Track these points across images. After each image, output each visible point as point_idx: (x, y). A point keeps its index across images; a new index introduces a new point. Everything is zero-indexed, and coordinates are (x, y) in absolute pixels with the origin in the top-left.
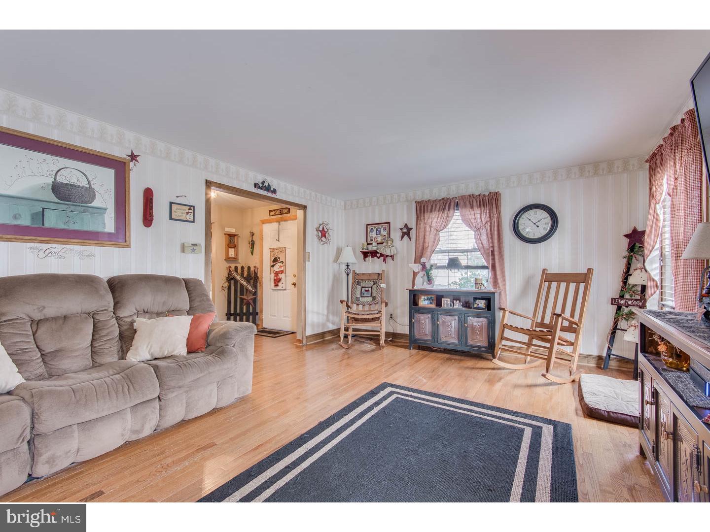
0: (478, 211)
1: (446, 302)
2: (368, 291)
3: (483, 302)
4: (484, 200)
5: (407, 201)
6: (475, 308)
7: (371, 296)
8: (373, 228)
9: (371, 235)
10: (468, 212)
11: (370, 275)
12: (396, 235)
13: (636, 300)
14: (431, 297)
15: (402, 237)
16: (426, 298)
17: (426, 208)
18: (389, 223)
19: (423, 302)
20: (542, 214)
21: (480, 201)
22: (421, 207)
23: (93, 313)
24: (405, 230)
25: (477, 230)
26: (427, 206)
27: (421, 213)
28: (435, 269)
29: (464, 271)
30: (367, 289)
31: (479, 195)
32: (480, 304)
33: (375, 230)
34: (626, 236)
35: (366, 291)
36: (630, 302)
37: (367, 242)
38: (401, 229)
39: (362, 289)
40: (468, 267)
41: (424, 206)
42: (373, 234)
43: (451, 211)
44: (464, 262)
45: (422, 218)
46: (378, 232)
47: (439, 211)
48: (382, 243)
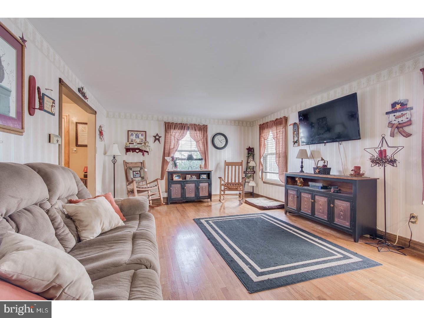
0: (198, 132)
1: (188, 177)
2: (138, 173)
3: (205, 175)
4: (201, 128)
5: (158, 120)
6: (201, 179)
7: (140, 177)
8: (133, 133)
9: (131, 137)
10: (193, 132)
11: (136, 163)
12: (150, 140)
13: (252, 171)
14: (179, 175)
15: (155, 141)
16: (176, 175)
17: (171, 127)
18: (146, 132)
19: (176, 178)
20: (222, 138)
21: (199, 128)
22: (168, 125)
23: (39, 203)
24: (157, 137)
25: (197, 142)
26: (172, 126)
27: (168, 129)
28: (178, 160)
29: (194, 161)
30: (137, 172)
31: (199, 125)
32: (203, 177)
33: (134, 135)
34: (247, 149)
35: (137, 174)
36: (250, 172)
37: (128, 142)
38: (154, 136)
39: (133, 173)
40: (196, 160)
41: (170, 126)
42: (134, 137)
43: (185, 130)
44: (195, 157)
45: (169, 132)
46: (137, 136)
47: (178, 129)
48: (141, 144)
